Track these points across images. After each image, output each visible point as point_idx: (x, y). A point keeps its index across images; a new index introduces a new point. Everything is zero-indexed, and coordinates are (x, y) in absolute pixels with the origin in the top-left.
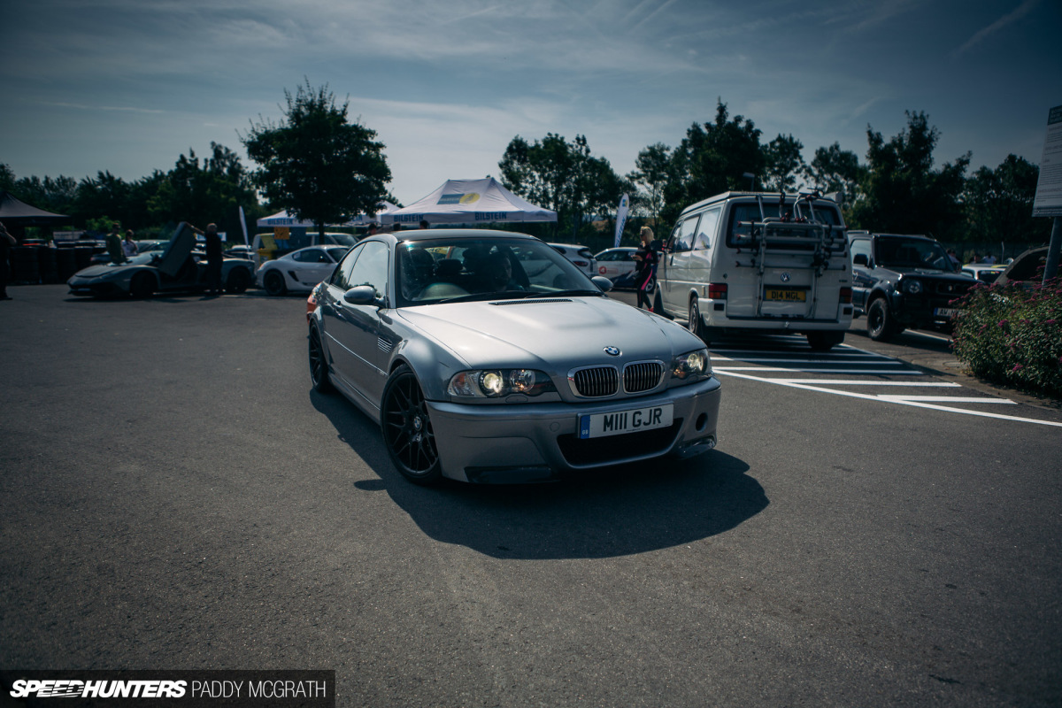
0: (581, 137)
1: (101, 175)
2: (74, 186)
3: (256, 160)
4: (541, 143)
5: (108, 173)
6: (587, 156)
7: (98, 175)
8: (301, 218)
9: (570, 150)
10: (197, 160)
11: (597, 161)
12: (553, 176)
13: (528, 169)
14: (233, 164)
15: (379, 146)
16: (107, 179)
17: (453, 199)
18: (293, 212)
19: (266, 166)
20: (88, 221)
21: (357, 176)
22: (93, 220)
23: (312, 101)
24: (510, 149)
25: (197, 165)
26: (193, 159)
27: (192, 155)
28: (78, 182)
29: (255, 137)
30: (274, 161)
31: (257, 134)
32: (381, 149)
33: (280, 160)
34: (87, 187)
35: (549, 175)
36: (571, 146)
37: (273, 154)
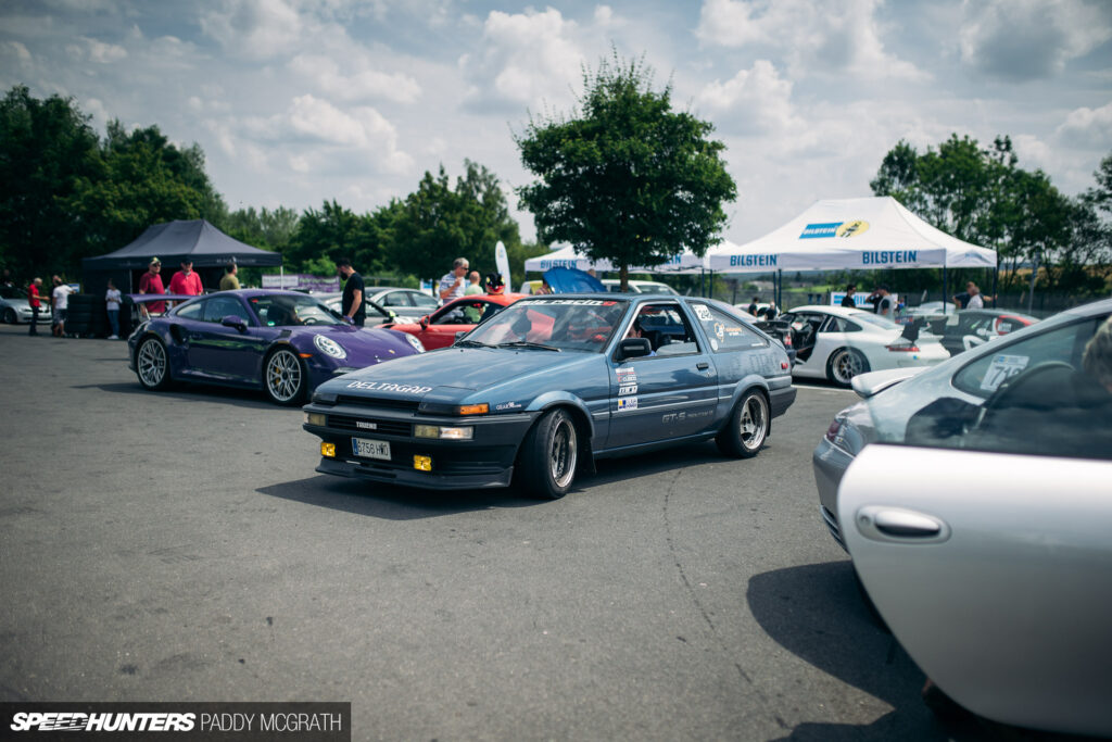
0: (1002, 139)
1: (327, 207)
2: (294, 219)
3: (533, 169)
4: (937, 151)
5: (335, 203)
6: (1012, 168)
7: (323, 204)
8: (594, 256)
9: (986, 161)
10: (447, 178)
11: (1028, 176)
12: (955, 200)
13: (917, 190)
14: (490, 188)
15: (717, 146)
16: (333, 210)
17: (825, 231)
18: (583, 249)
19: (547, 179)
20: (305, 262)
21: (680, 194)
22: (311, 261)
23: (620, 79)
24: (889, 161)
25: (445, 184)
26: (442, 178)
27: (442, 172)
28: (300, 214)
29: (534, 135)
30: (559, 170)
31: (536, 130)
32: (719, 152)
33: (566, 170)
34: (310, 221)
35: (949, 199)
36: (987, 153)
37: (558, 159)
